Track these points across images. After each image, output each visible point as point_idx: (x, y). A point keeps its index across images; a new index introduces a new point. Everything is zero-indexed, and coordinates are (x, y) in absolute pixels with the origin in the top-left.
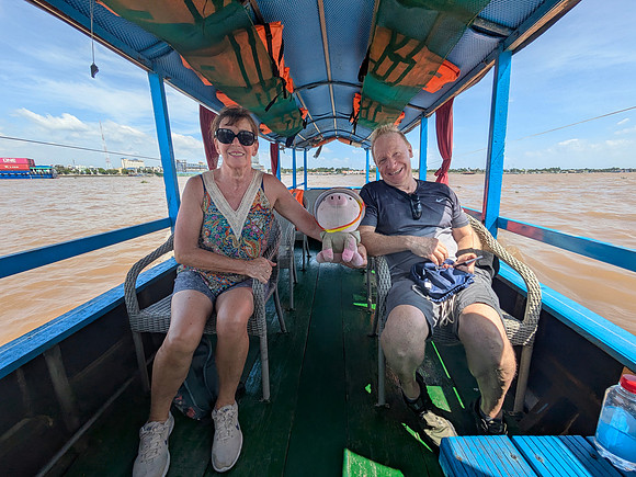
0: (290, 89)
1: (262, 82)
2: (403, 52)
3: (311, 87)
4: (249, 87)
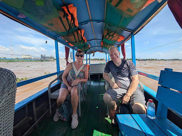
0: (86, 41)
1: (79, 41)
2: (111, 34)
3: (91, 40)
4: (76, 42)
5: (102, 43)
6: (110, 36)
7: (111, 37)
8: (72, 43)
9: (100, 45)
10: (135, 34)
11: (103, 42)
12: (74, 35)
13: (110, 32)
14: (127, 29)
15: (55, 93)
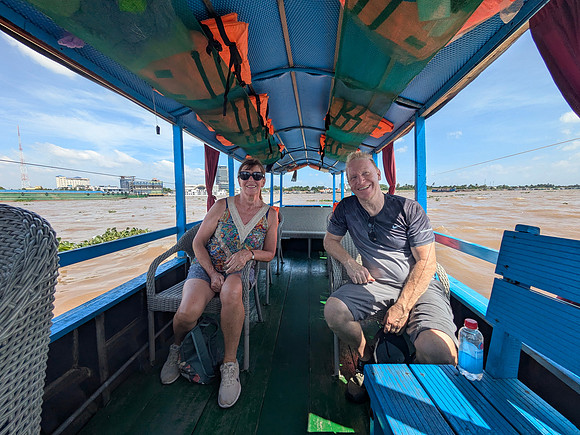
0: (271, 132)
1: (251, 129)
2: (353, 113)
3: (287, 129)
4: (242, 132)
5: (322, 140)
6: (348, 118)
7: (352, 122)
8: (228, 136)
9: (315, 145)
10: (426, 117)
11: (327, 138)
12: (236, 110)
13: (348, 106)
14: (405, 99)
15: (167, 295)
